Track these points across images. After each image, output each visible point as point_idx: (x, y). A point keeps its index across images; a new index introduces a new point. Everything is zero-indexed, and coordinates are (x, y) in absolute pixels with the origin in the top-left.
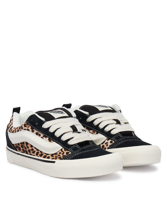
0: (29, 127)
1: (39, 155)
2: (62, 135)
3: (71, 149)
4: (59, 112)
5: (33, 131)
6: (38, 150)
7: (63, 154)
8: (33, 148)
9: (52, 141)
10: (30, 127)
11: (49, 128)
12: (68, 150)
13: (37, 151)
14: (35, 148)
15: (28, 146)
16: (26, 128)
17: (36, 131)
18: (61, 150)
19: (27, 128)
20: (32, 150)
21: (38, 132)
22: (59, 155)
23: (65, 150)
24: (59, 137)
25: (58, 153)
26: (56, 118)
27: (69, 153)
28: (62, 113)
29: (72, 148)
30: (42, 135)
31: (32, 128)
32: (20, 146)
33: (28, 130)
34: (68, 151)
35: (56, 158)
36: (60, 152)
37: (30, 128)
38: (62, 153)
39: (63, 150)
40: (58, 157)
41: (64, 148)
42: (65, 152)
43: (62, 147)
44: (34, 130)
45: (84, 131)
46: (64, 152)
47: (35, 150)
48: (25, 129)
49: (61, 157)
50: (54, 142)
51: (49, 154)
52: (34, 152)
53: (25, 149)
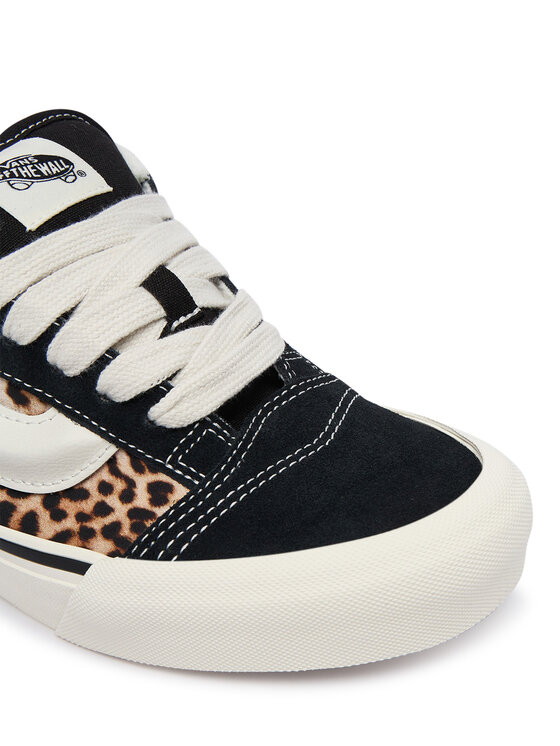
2: (102, 362)
3: (175, 456)
4: (44, 169)
7: (127, 496)
9: (35, 403)
12: (156, 468)
18: (112, 463)
22: (103, 509)
23: (138, 469)
24: (83, 374)
25: (92, 486)
26: (31, 224)
27: (170, 488)
28: (65, 172)
29: (186, 444)
34: (163, 477)
35: (86, 537)
36: (106, 476)
38: (119, 486)
39: (124, 464)
40: (97, 524)
41: (130, 453)
42: (142, 481)
43: (112, 449)
45: (223, 285)
46: (131, 484)
49: (117, 525)
50: (52, 411)
51: (25, 495)
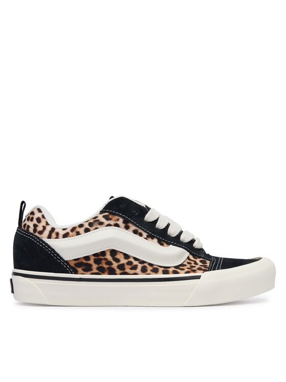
0: (118, 220)
1: (149, 271)
2: (181, 233)
3: (202, 255)
5: (127, 228)
6: (142, 262)
8: (131, 260)
10: (121, 220)
11: (156, 221)
13: (142, 265)
14: (136, 259)
15: (118, 256)
16: (112, 222)
17: (133, 228)
19: (115, 223)
20: (130, 263)
21: (137, 228)
24: (177, 235)
27: (205, 261)
30: (145, 235)
31: (125, 222)
32: (91, 262)
33: (117, 225)
36: (188, 261)
37: (121, 222)
41: (192, 255)
43: (189, 253)
44: (130, 225)
47: (135, 263)
48: (109, 225)
50: (171, 245)
51: (169, 267)
52: (135, 267)
53: (106, 266)
